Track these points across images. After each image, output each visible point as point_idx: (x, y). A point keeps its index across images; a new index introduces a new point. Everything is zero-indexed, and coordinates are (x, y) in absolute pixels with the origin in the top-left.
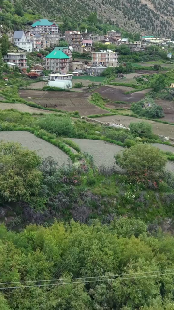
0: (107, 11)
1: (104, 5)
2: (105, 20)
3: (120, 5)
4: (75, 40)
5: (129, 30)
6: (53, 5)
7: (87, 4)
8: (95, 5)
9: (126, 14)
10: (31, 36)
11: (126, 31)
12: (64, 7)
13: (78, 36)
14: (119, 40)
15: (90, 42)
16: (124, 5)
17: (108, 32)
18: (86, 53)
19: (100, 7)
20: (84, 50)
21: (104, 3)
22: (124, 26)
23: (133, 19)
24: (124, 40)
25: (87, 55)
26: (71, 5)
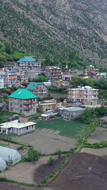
0: (86, 53)
1: (84, 49)
2: (85, 59)
3: (96, 49)
4: (54, 74)
5: (102, 65)
6: (47, 49)
7: (72, 49)
8: (78, 49)
9: (100, 55)
10: (5, 71)
11: (100, 67)
12: (56, 50)
13: (57, 71)
14: (98, 74)
15: (69, 76)
16: (99, 49)
17: (87, 67)
18: (63, 88)
19: (82, 51)
20: (62, 85)
21: (85, 48)
22: (99, 63)
23: (105, 58)
24: (102, 74)
25: (64, 89)
26: (60, 49)
